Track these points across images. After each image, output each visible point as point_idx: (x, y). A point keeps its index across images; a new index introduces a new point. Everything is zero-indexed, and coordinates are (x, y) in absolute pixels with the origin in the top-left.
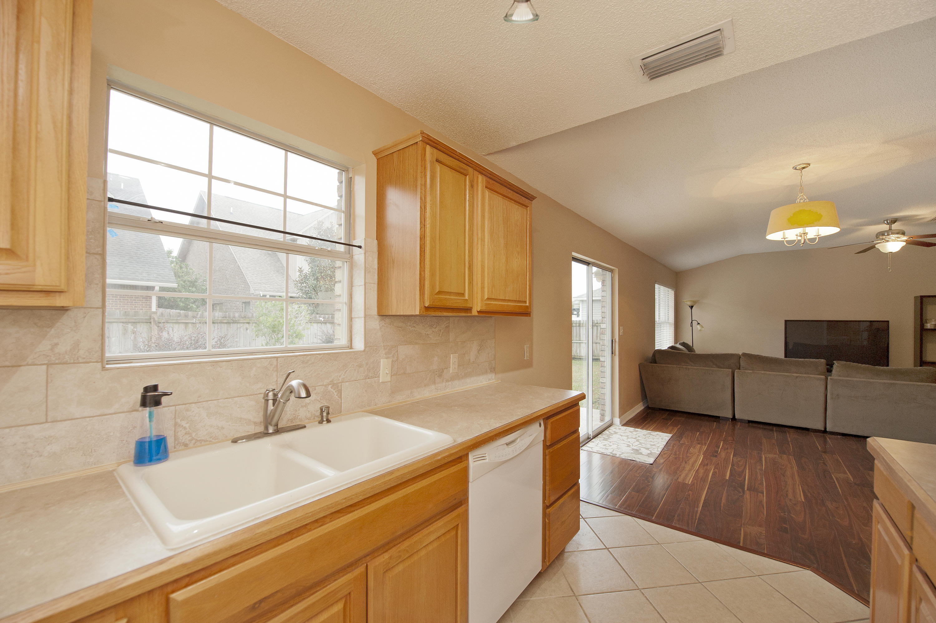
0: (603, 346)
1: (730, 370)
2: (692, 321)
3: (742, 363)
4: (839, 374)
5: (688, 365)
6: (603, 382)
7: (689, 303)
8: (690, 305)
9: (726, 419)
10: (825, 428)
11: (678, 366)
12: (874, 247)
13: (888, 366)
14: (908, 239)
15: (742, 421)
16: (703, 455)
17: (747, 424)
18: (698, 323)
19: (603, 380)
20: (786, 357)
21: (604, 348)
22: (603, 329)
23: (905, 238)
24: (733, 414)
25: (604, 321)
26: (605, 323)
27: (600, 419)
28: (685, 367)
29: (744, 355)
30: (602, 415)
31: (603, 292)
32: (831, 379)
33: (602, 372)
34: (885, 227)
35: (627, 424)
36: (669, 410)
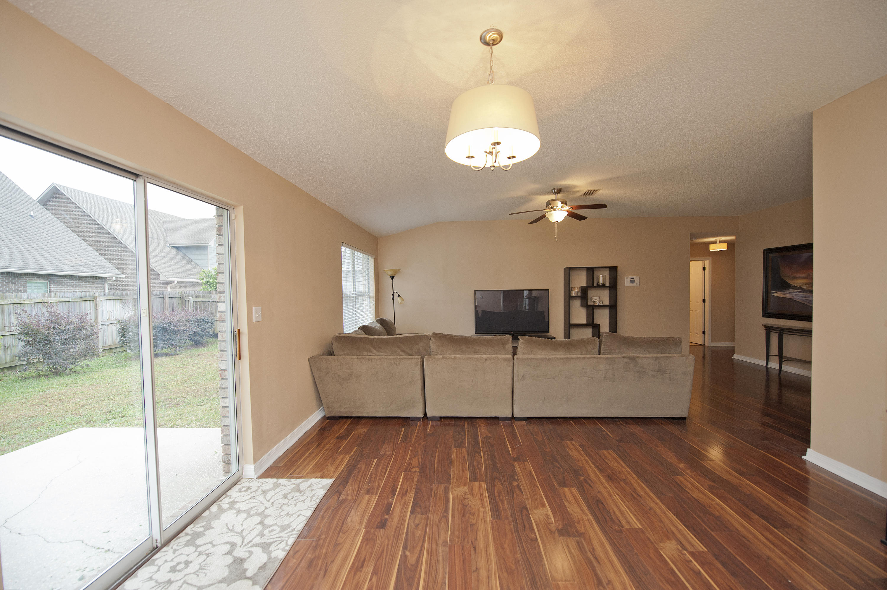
0: (222, 343)
1: (419, 357)
2: (393, 293)
3: (433, 346)
4: (524, 351)
5: (371, 354)
6: (225, 405)
7: (390, 273)
8: (391, 275)
9: (417, 419)
10: (513, 415)
11: (360, 357)
12: (544, 216)
13: (569, 338)
14: (569, 209)
15: (434, 419)
16: (364, 530)
17: (439, 423)
18: (398, 295)
19: (226, 403)
20: (477, 332)
21: (225, 347)
22: (222, 312)
23: (567, 208)
24: (424, 412)
25: (223, 298)
26: (224, 302)
27: (224, 471)
28: (367, 357)
29: (435, 335)
30: (226, 463)
31: (220, 247)
32: (517, 358)
33: (222, 388)
34: (553, 197)
35: (267, 474)
36: (351, 417)
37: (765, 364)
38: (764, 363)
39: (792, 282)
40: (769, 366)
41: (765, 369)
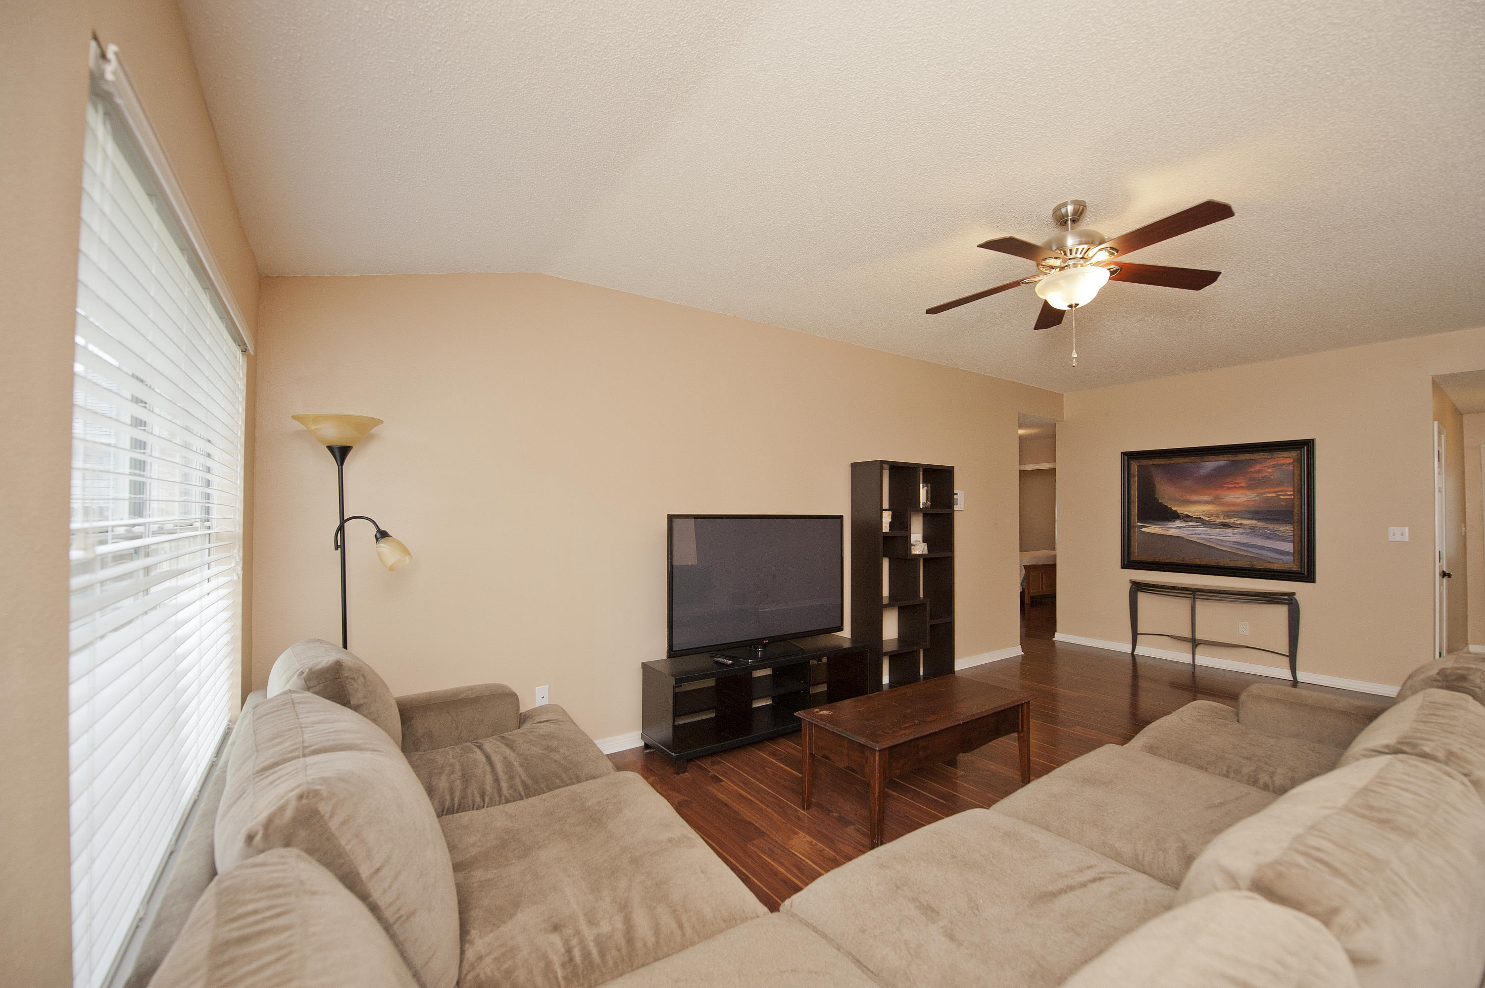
2: (343, 521)
7: (335, 434)
8: (334, 443)
18: (379, 531)
37: (1130, 651)
38: (1128, 648)
39: (1181, 510)
40: (1136, 652)
41: (1130, 658)
